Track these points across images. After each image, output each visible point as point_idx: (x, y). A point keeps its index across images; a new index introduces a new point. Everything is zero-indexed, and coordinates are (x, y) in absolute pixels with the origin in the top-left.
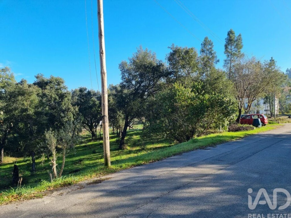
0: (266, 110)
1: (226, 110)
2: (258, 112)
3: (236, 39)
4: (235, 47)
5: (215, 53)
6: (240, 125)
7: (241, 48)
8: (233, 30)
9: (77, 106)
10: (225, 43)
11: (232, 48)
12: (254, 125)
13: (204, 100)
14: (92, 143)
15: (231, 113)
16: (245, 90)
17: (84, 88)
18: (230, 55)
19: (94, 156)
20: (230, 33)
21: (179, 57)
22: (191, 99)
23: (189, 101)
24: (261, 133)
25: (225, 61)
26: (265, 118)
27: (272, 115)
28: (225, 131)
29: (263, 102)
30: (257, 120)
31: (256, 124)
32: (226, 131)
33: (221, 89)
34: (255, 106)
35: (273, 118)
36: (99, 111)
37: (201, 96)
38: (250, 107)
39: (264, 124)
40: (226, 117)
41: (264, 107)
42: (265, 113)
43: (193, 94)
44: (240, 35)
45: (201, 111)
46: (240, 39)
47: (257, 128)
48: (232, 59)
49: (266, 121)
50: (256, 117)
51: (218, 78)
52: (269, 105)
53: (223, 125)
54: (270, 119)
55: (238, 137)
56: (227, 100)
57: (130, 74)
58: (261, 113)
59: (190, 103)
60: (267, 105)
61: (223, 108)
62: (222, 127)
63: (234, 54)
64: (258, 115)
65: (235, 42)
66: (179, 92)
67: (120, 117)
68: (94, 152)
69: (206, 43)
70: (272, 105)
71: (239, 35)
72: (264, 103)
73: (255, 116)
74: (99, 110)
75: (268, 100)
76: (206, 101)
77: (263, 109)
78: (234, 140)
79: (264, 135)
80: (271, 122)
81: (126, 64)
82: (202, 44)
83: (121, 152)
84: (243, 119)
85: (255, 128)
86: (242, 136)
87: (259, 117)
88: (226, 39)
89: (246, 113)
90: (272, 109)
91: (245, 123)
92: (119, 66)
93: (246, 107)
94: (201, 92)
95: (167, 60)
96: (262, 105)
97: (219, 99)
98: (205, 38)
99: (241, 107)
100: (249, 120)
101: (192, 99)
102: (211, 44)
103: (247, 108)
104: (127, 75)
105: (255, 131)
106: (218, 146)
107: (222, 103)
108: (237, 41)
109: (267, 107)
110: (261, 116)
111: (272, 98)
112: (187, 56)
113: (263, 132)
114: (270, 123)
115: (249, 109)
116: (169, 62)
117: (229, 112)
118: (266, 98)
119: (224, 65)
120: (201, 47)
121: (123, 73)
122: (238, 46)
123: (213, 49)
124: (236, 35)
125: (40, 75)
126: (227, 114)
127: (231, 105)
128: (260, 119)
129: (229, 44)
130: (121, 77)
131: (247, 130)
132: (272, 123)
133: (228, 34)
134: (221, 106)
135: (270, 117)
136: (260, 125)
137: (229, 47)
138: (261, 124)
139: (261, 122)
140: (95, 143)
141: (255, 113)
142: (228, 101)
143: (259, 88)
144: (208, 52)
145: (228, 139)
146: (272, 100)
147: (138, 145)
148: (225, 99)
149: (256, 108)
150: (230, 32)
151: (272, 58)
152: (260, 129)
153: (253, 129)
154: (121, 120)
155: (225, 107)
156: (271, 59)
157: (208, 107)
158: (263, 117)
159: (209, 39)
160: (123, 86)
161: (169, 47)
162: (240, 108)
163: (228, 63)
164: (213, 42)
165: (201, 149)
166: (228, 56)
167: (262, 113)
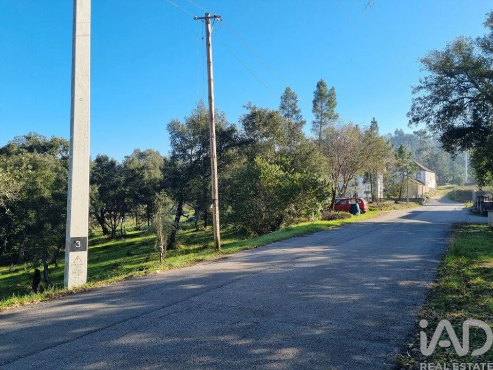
0: (366, 192)
1: (321, 193)
2: (356, 195)
3: (327, 93)
4: (326, 105)
5: (299, 111)
6: (333, 212)
7: (334, 106)
8: (325, 81)
9: (97, 185)
10: (314, 98)
11: (323, 105)
12: (351, 213)
13: (294, 180)
14: (113, 244)
15: (327, 196)
16: (340, 166)
17: (104, 156)
18: (319, 115)
19: (132, 258)
20: (320, 85)
21: (259, 122)
22: (280, 179)
23: (277, 181)
24: (359, 221)
25: (314, 123)
26: (365, 203)
27: (374, 199)
28: (317, 219)
29: (362, 181)
30: (355, 205)
31: (353, 210)
32: (319, 219)
33: (314, 166)
34: (353, 186)
35: (375, 204)
36: (126, 193)
37: (290, 176)
38: (346, 188)
39: (363, 211)
40: (321, 201)
41: (364, 187)
42: (365, 195)
43: (282, 173)
44: (333, 89)
45: (292, 194)
46: (333, 94)
47: (355, 216)
48: (323, 121)
49: (366, 207)
50: (353, 202)
51: (310, 153)
52: (370, 184)
53: (315, 211)
54: (371, 205)
55: (335, 225)
56: (321, 180)
57: (183, 139)
58: (359, 196)
59: (277, 184)
60: (367, 185)
61: (317, 191)
62: (315, 214)
63: (325, 115)
64: (356, 200)
65: (326, 97)
66: (265, 169)
67: (160, 203)
68: (129, 254)
69: (288, 97)
70: (374, 185)
71: (331, 88)
72: (364, 182)
73: (352, 200)
74: (126, 191)
75: (369, 178)
76: (297, 181)
77: (362, 190)
78: (330, 228)
79: (364, 223)
80: (373, 208)
81: (177, 123)
82: (282, 97)
83: (172, 252)
84: (337, 204)
85: (352, 215)
86: (339, 224)
87: (357, 202)
88: (315, 92)
89: (340, 195)
90: (374, 190)
91: (341, 210)
92: (167, 127)
93: (341, 188)
94: (291, 169)
95: (241, 124)
96: (361, 185)
97: (312, 179)
98: (286, 89)
99: (336, 188)
100: (345, 205)
101: (282, 179)
102: (294, 98)
103: (342, 190)
104: (178, 140)
105: (353, 219)
106: (316, 234)
107: (315, 184)
108: (329, 96)
109: (368, 188)
110: (360, 200)
111: (375, 175)
112: (270, 121)
113: (363, 220)
114: (370, 210)
115: (345, 191)
116: (243, 126)
117: (324, 195)
118: (367, 175)
119: (313, 129)
120: (280, 101)
121: (173, 138)
122: (331, 104)
123: (297, 105)
124: (329, 88)
125: (33, 134)
126: (321, 198)
127: (327, 186)
128: (359, 204)
129: (318, 100)
130: (170, 143)
131: (343, 218)
132: (374, 210)
133: (318, 86)
134: (314, 187)
135: (371, 203)
136: (358, 212)
137: (319, 104)
138: (359, 210)
139: (360, 208)
140: (119, 242)
141: (352, 197)
142: (322, 182)
143: (357, 163)
144: (290, 109)
145: (323, 227)
146: (374, 179)
147: (195, 243)
148: (319, 179)
149: (353, 189)
150: (320, 83)
151: (374, 118)
152: (358, 217)
153: (350, 217)
154: (162, 206)
155: (319, 189)
156: (372, 120)
157: (299, 189)
158: (362, 202)
159: (292, 90)
160: (174, 158)
161: (244, 106)
162: (334, 190)
163: (317, 126)
164: (296, 95)
165: (298, 236)
166: (318, 116)
167: (362, 195)
